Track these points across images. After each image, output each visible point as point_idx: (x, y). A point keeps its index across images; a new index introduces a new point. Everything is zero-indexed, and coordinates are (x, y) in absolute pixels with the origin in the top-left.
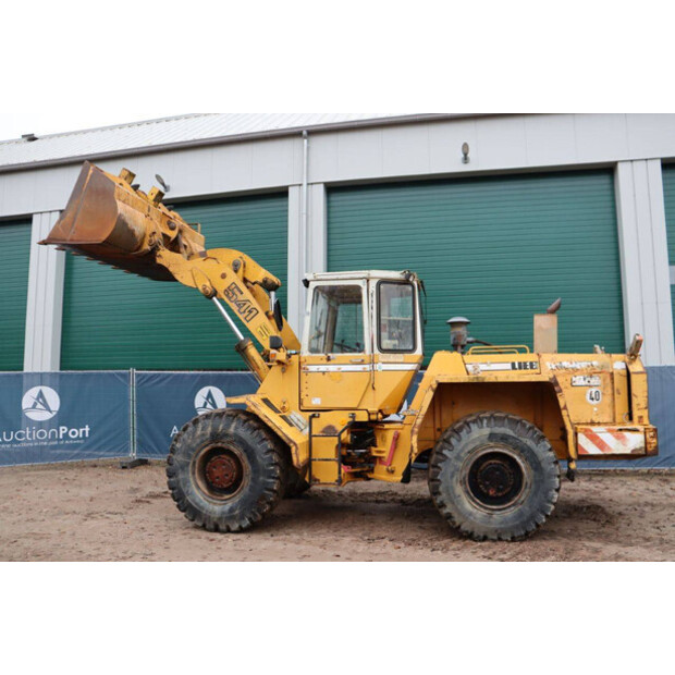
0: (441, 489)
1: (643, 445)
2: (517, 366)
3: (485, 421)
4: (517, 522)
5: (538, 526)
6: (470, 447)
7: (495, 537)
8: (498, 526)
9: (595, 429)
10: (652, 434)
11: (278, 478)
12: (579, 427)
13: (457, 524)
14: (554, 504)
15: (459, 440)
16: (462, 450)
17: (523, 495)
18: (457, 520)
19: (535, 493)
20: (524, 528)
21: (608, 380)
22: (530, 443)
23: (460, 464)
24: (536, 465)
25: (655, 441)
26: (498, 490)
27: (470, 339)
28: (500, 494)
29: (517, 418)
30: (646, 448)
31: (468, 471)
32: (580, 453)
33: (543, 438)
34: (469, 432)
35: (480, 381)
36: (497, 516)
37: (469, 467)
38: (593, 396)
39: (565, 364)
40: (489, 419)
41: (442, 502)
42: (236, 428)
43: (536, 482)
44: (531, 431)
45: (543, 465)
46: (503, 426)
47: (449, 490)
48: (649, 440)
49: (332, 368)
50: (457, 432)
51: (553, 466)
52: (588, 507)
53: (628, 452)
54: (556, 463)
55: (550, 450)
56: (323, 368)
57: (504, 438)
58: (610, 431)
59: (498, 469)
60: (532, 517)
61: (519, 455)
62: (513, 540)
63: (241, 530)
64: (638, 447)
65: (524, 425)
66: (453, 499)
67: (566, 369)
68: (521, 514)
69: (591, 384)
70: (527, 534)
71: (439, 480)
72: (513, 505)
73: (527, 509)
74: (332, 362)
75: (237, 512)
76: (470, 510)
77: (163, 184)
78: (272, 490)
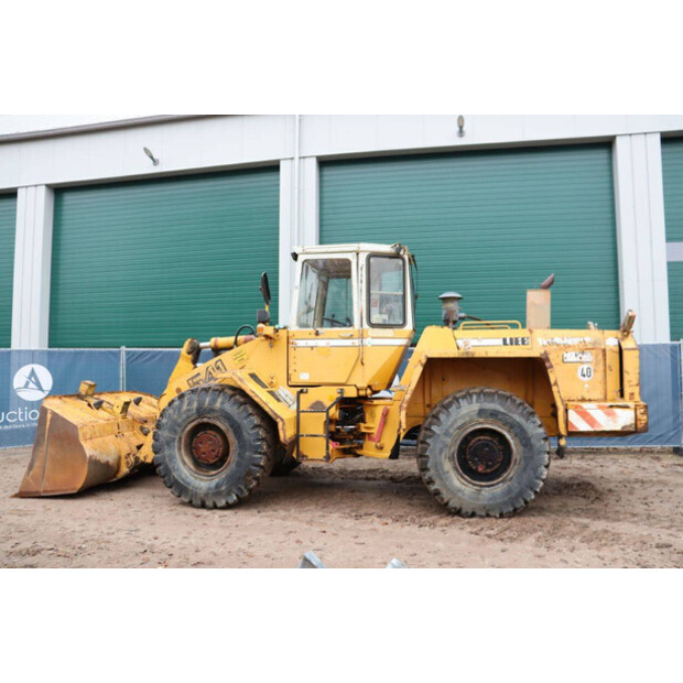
0: (429, 465)
1: (633, 422)
2: (508, 342)
3: (475, 397)
4: (506, 499)
5: (526, 502)
6: (459, 423)
7: (483, 514)
8: (485, 503)
9: (585, 405)
10: (642, 411)
11: (265, 454)
12: (570, 404)
13: (445, 501)
14: (543, 480)
15: (449, 415)
16: (452, 426)
17: (512, 472)
18: (446, 496)
19: (524, 469)
20: (513, 505)
21: (601, 356)
22: (517, 418)
23: (449, 440)
24: (526, 441)
25: (645, 417)
26: (488, 467)
27: (462, 315)
28: (489, 471)
29: (508, 394)
30: (636, 424)
31: (457, 447)
32: (570, 429)
33: (532, 414)
34: (459, 407)
35: (470, 356)
36: (486, 492)
37: (458, 442)
38: (585, 372)
39: (557, 340)
40: (478, 394)
41: (430, 478)
42: (222, 403)
43: (525, 458)
44: (521, 407)
45: (533, 441)
46: (493, 402)
47: (438, 466)
48: (640, 416)
49: (321, 343)
50: (446, 407)
51: (542, 442)
52: (579, 485)
53: (618, 428)
54: (546, 439)
55: (540, 426)
56: (311, 343)
57: (494, 414)
58: (600, 407)
59: (487, 445)
60: (521, 494)
61: (509, 431)
62: (502, 516)
63: (228, 507)
64: (628, 423)
65: (514, 401)
66: (442, 475)
67: (558, 345)
68: (509, 491)
69: (583, 360)
70: (515, 510)
71: (427, 457)
72: (502, 481)
73: (516, 485)
74: (321, 336)
75: (223, 488)
76: (457, 486)
77: (152, 158)
78: (258, 466)
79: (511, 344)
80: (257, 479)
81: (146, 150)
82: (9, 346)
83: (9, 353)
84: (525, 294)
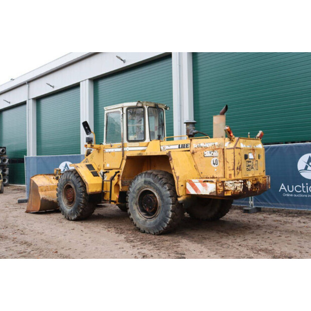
0: (129, 206)
1: (215, 190)
3: (144, 175)
4: (154, 225)
5: (163, 228)
6: (138, 187)
7: (148, 232)
8: (147, 226)
9: (194, 180)
10: (220, 184)
11: (83, 198)
13: (135, 223)
14: (170, 218)
15: (134, 184)
16: (135, 188)
17: (158, 213)
18: (135, 221)
19: (162, 212)
20: (158, 229)
21: (222, 153)
22: (158, 185)
23: (135, 195)
24: (162, 198)
25: (222, 188)
26: (150, 209)
27: (195, 131)
28: (150, 211)
30: (217, 192)
31: (138, 199)
34: (138, 180)
36: (148, 222)
37: (138, 197)
38: (215, 162)
39: (202, 145)
40: (145, 173)
42: (72, 177)
44: (161, 180)
45: (164, 197)
46: (150, 177)
47: (131, 207)
48: (219, 187)
49: (112, 150)
50: (135, 179)
51: (169, 198)
53: (208, 194)
54: (171, 197)
56: (110, 150)
57: (150, 183)
58: (200, 182)
59: (149, 199)
60: (160, 224)
61: (156, 192)
62: (155, 234)
64: (213, 191)
65: (158, 177)
67: (202, 147)
68: (156, 222)
69: (214, 155)
70: (160, 232)
71: (128, 202)
73: (159, 219)
74: (113, 147)
75: (73, 212)
76: (138, 215)
77: (122, 60)
78: (81, 203)
79: (182, 148)
80: (81, 208)
81: (117, 56)
82: (80, 153)
83: (80, 157)
84: (212, 118)
